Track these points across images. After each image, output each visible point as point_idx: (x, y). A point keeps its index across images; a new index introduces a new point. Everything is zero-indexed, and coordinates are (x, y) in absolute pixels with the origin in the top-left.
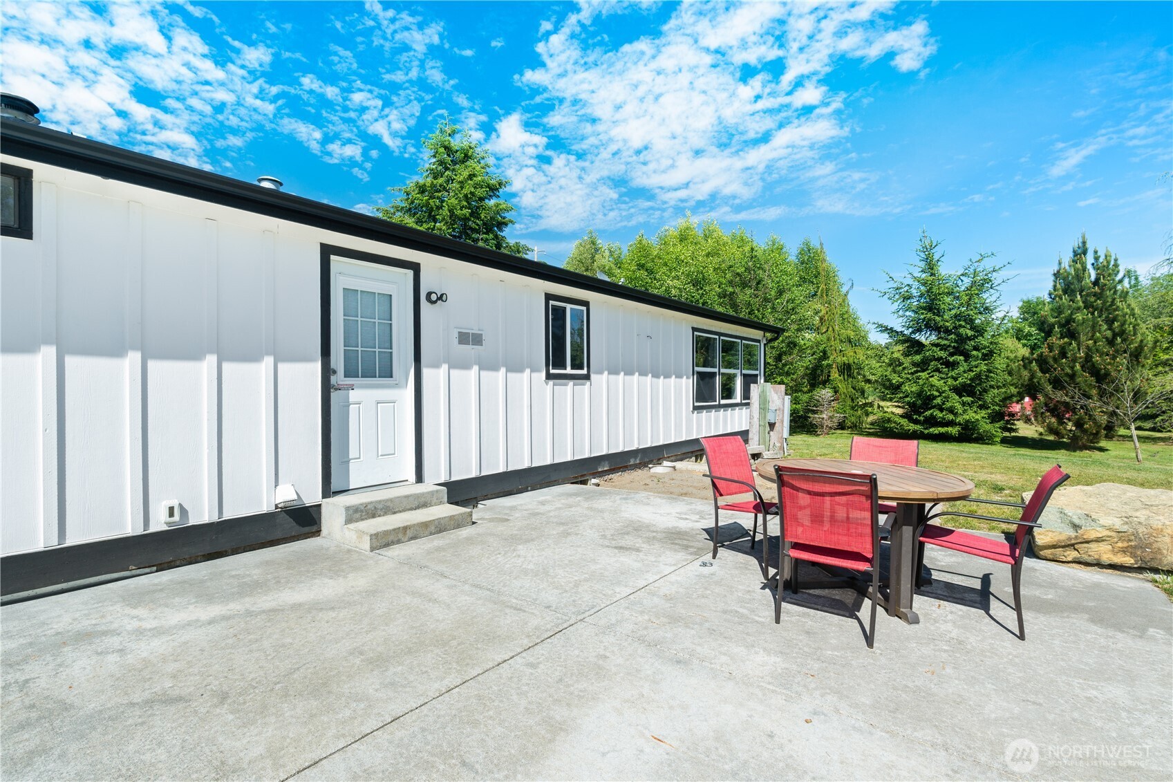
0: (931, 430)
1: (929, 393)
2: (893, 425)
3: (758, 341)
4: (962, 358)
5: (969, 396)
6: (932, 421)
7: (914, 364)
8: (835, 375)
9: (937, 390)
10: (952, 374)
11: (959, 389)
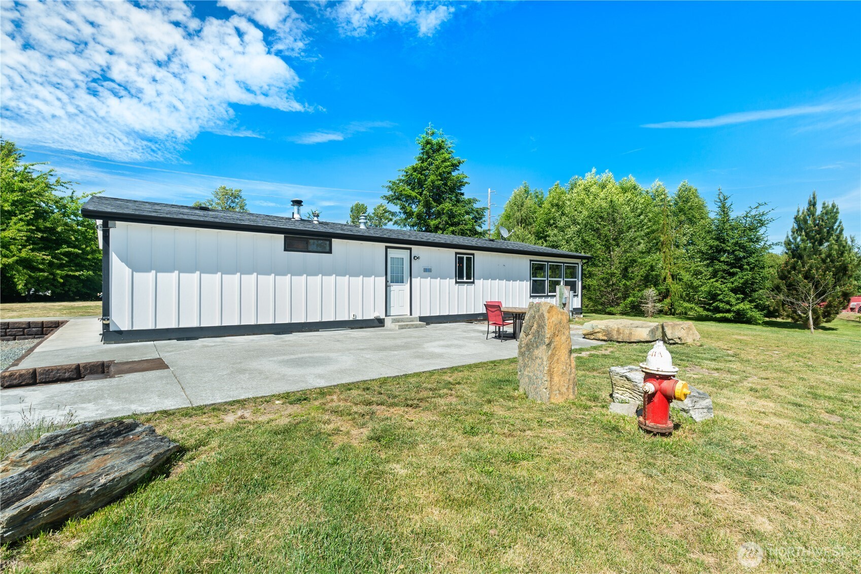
0: (716, 315)
1: (714, 293)
3: (578, 264)
4: (738, 270)
5: (742, 294)
6: (717, 310)
9: (720, 290)
10: (731, 280)
11: (735, 289)
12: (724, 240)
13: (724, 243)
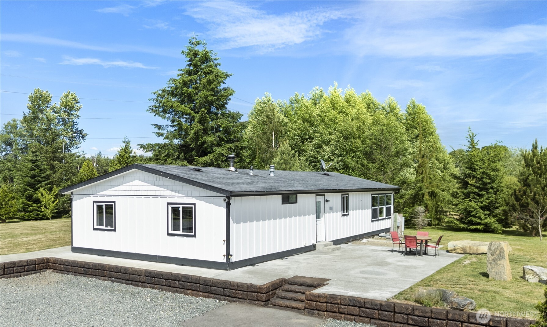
0: (471, 227)
1: (469, 210)
2: (454, 224)
3: (391, 193)
4: (485, 193)
5: (488, 211)
6: (471, 223)
7: (464, 194)
8: (427, 197)
9: (473, 208)
10: (480, 200)
11: (483, 207)
12: (475, 169)
13: (475, 171)
